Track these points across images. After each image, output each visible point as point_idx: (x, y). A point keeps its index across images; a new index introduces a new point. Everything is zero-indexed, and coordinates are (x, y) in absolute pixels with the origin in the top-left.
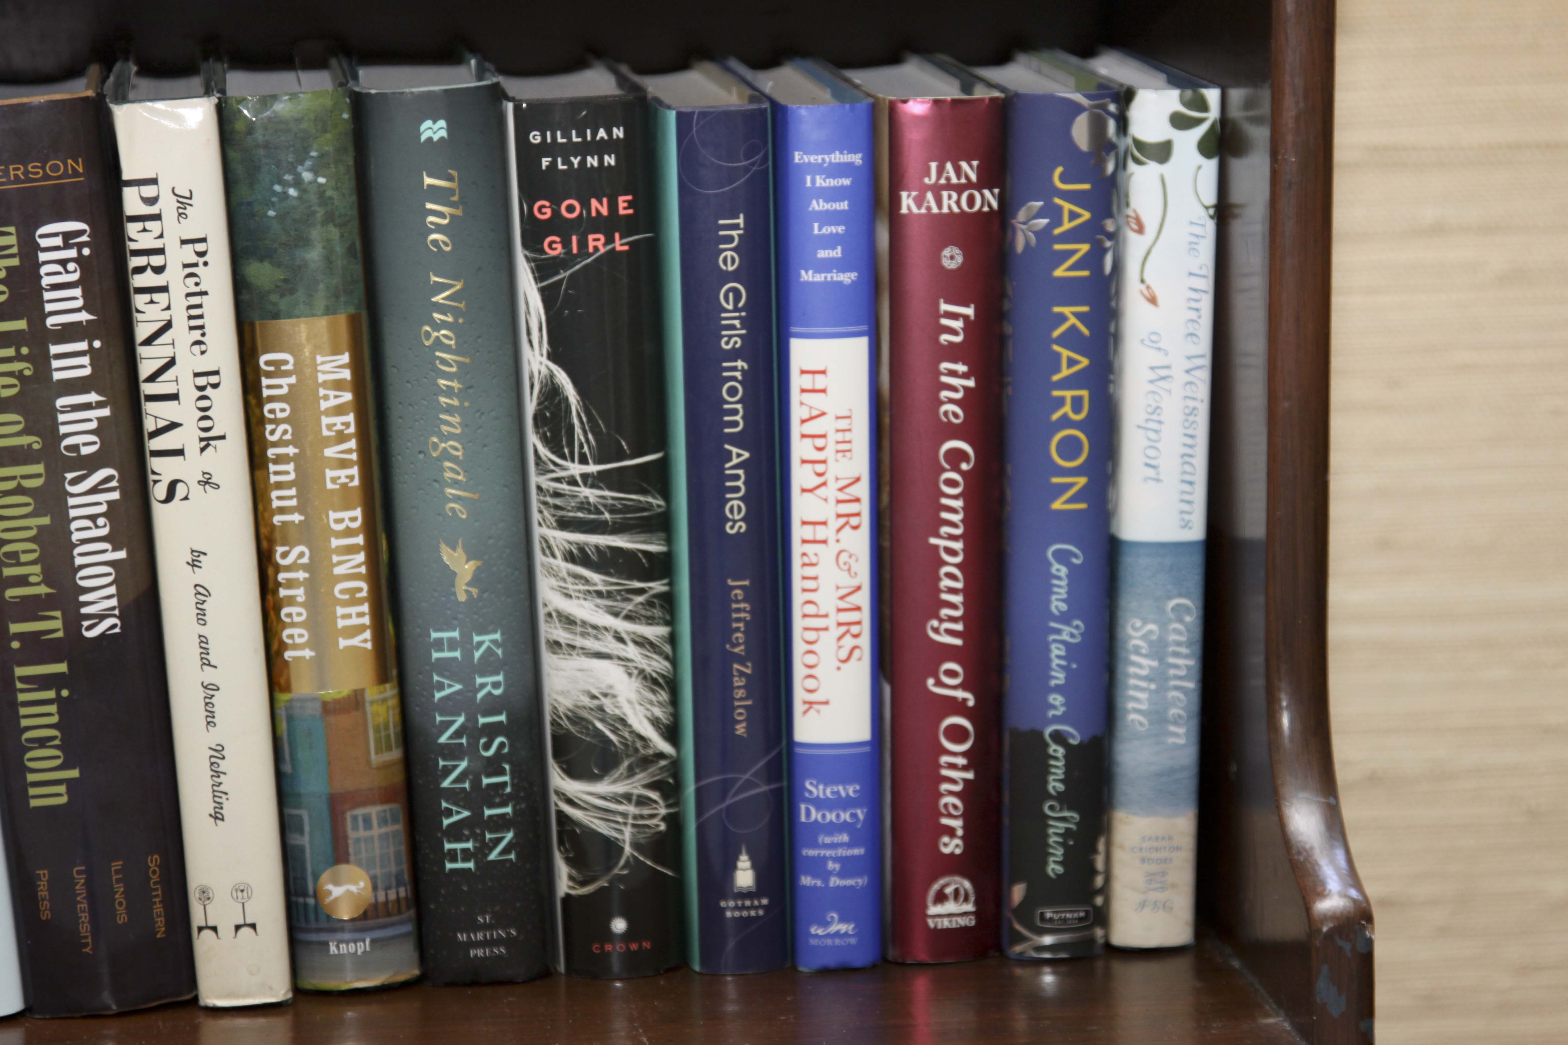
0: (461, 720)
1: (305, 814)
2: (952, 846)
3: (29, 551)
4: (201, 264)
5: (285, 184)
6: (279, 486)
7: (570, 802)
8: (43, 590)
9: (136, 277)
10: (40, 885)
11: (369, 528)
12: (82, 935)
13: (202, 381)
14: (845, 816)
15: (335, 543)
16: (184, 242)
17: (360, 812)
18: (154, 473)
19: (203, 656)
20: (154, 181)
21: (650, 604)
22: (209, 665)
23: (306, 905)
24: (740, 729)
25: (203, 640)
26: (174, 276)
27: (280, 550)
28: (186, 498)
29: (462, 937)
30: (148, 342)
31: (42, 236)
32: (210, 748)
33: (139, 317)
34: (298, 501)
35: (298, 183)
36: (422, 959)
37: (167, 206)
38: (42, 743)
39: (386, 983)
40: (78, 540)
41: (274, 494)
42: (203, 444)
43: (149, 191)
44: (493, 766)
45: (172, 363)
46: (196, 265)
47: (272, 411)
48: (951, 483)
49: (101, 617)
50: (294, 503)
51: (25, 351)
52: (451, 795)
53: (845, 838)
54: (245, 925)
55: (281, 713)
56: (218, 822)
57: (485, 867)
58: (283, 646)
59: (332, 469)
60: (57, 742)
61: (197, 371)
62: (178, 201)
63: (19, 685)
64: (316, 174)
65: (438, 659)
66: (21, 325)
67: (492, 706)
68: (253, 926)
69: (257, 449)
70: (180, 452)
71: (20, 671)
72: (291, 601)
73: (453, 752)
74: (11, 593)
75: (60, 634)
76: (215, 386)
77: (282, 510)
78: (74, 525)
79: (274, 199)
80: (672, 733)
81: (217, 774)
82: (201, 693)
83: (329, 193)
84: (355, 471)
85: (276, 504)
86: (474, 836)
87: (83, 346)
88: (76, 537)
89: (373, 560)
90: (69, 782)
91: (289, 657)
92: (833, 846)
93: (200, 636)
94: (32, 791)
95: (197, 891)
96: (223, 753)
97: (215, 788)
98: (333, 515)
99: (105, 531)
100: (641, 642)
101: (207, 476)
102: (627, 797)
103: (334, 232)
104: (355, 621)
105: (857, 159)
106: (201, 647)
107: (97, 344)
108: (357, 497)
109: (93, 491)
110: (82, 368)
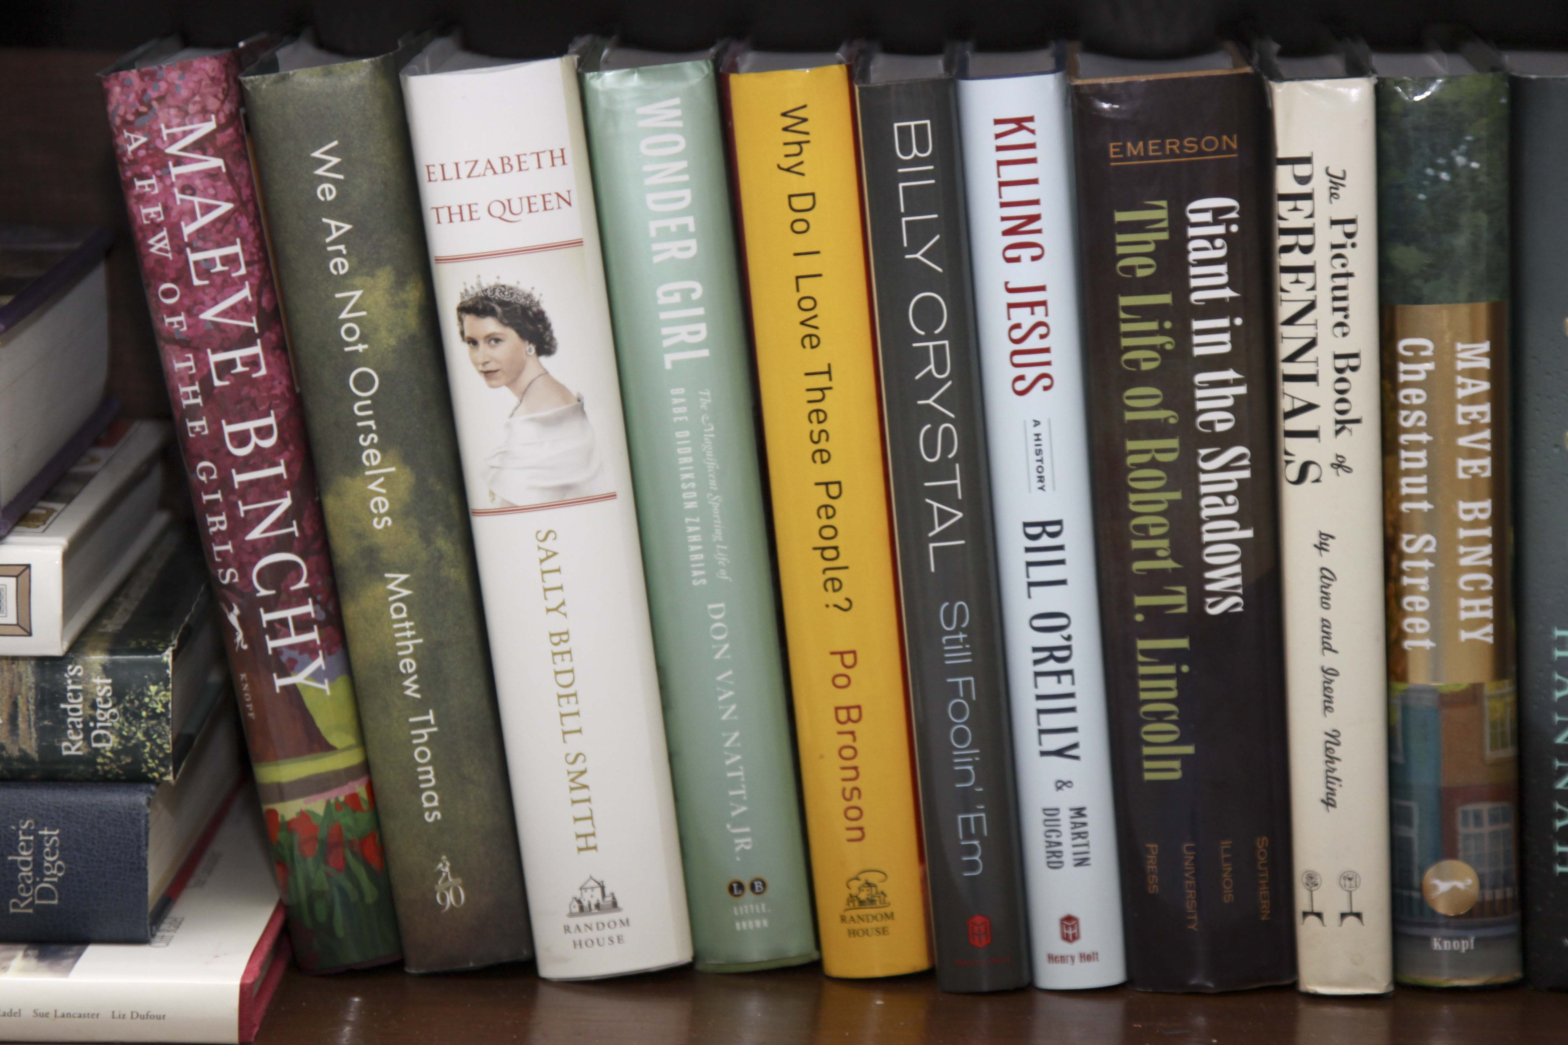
1: (1414, 806)
3: (1158, 525)
4: (1349, 245)
5: (1438, 168)
6: (1409, 473)
8: (1170, 564)
9: (1284, 256)
10: (1149, 859)
11: (1496, 520)
12: (1189, 911)
13: (1341, 363)
15: (1463, 533)
16: (1334, 222)
17: (1471, 808)
18: (1287, 453)
19: (1325, 640)
20: (1307, 160)
22: (1330, 649)
23: (1410, 898)
25: (1325, 624)
26: (1321, 257)
27: (1406, 537)
28: (1317, 481)
30: (1291, 321)
31: (1193, 211)
32: (1327, 734)
33: (1284, 296)
34: (1429, 490)
35: (1451, 167)
36: (1525, 962)
37: (1319, 185)
38: (1159, 717)
39: (1489, 983)
40: (1207, 517)
41: (1404, 481)
42: (1339, 426)
43: (1302, 170)
45: (1312, 344)
46: (1343, 246)
47: (1407, 397)
49: (1224, 595)
50: (1423, 490)
51: (1168, 325)
54: (1352, 914)
55: (1397, 702)
56: (1330, 808)
58: (1403, 635)
59: (1464, 458)
60: (1174, 717)
61: (1338, 352)
62: (1331, 182)
63: (1141, 658)
64: (1470, 159)
65: (1560, 658)
66: (1166, 299)
68: (1358, 915)
69: (1389, 435)
70: (1314, 434)
71: (1142, 644)
72: (1413, 590)
74: (1139, 566)
75: (1184, 610)
76: (1354, 369)
77: (1410, 498)
78: (1204, 502)
79: (1426, 183)
81: (1331, 759)
82: (1320, 677)
83: (1482, 179)
84: (1487, 462)
85: (1405, 491)
87: (1224, 323)
88: (1205, 513)
89: (1498, 555)
90: (1183, 758)
91: (1409, 647)
93: (1323, 620)
94: (1147, 765)
95: (1305, 876)
96: (1339, 739)
97: (1329, 774)
98: (1463, 505)
99: (1233, 510)
101: (1340, 459)
103: (1483, 219)
104: (1478, 614)
106: (1323, 631)
107: (1238, 321)
108: (1485, 489)
109: (1225, 468)
110: (1222, 344)
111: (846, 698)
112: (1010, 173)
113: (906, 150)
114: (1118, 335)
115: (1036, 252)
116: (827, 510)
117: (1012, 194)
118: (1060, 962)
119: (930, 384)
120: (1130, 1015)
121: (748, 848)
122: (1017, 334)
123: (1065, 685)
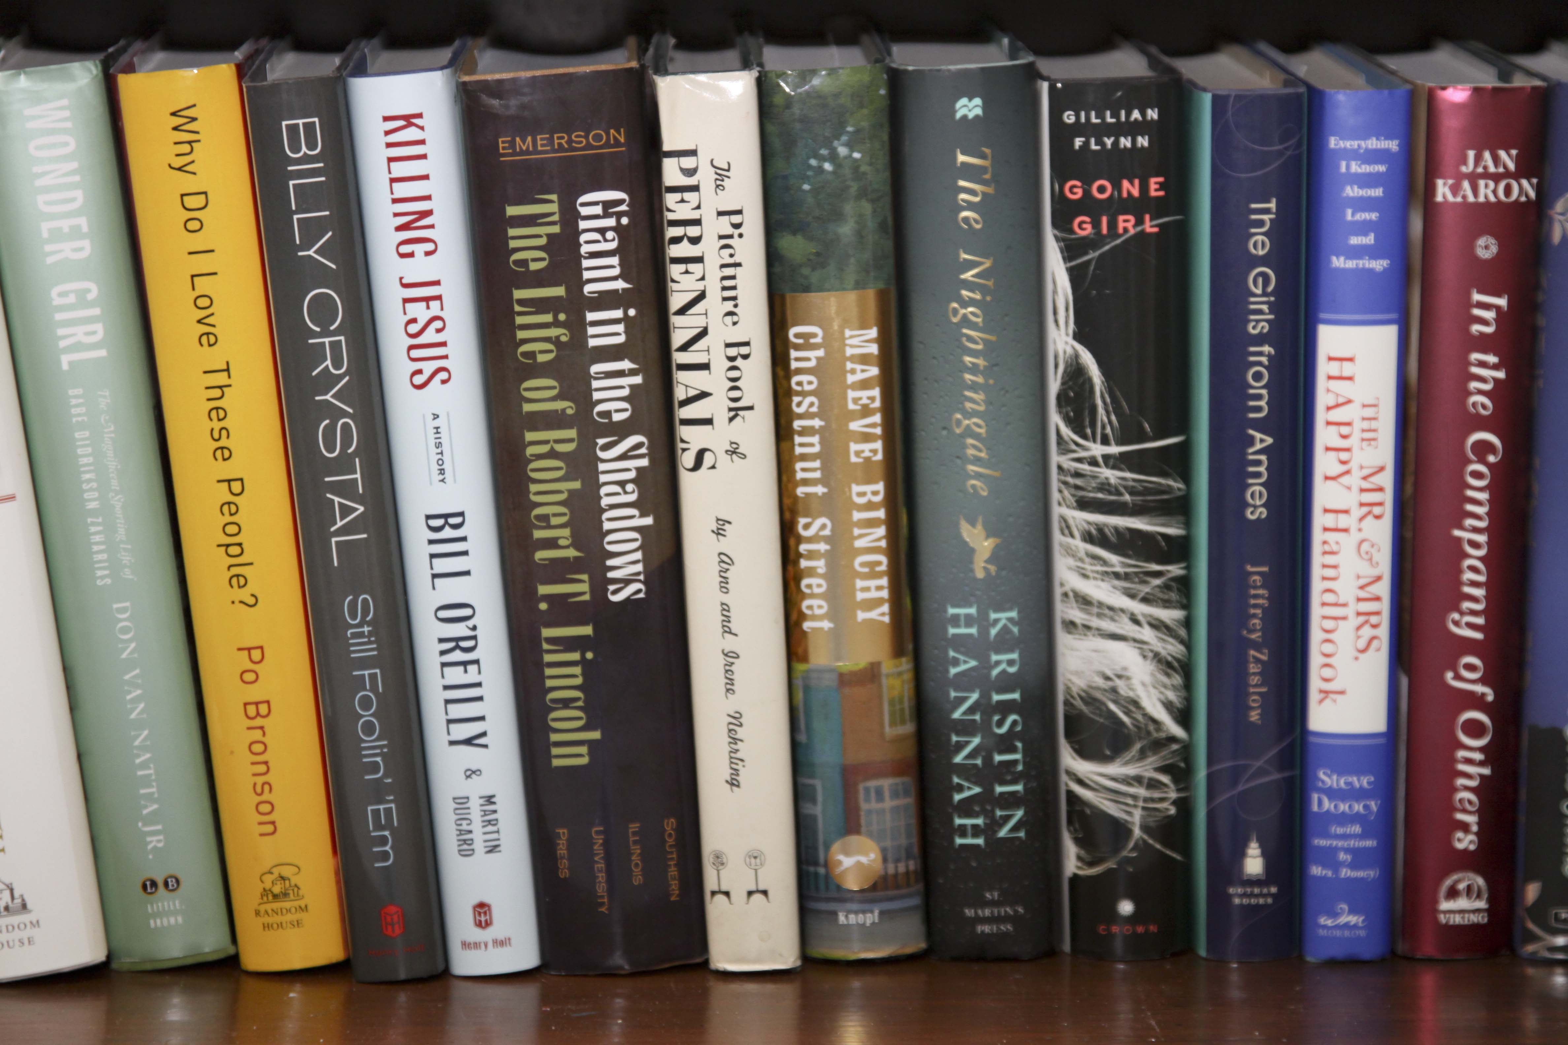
0: (975, 696)
1: (818, 784)
2: (1465, 842)
3: (559, 515)
4: (736, 236)
5: (821, 159)
6: (804, 457)
7: (1081, 782)
8: (572, 553)
9: (672, 246)
10: (559, 844)
11: (890, 502)
12: (599, 894)
13: (733, 352)
14: (1358, 807)
15: (857, 516)
16: (720, 214)
17: (873, 784)
18: (683, 441)
19: (725, 624)
20: (693, 153)
21: (1166, 587)
22: (730, 633)
23: (816, 874)
24: (1254, 716)
25: (725, 608)
26: (709, 247)
27: (802, 521)
28: (713, 467)
29: (969, 912)
30: (682, 311)
31: (583, 205)
32: (729, 716)
33: (674, 286)
34: (822, 473)
35: (833, 157)
36: (930, 933)
37: (705, 177)
38: (566, 703)
39: (893, 955)
40: (607, 505)
41: (799, 466)
42: (732, 414)
43: (688, 162)
44: (1005, 744)
45: (704, 333)
46: (731, 237)
47: (799, 384)
48: (1477, 475)
49: (627, 582)
50: (817, 475)
51: (562, 317)
52: (964, 771)
53: (1357, 829)
54: (758, 891)
55: (798, 683)
56: (734, 788)
57: (994, 843)
58: (802, 617)
59: (856, 442)
60: (580, 703)
61: (729, 341)
62: (716, 173)
63: (545, 646)
64: (852, 150)
65: (954, 635)
66: (559, 291)
67: (1006, 683)
68: (765, 893)
69: (783, 421)
70: (708, 422)
71: (547, 632)
72: (811, 572)
73: (966, 728)
74: (541, 555)
75: (587, 597)
76: (745, 357)
77: (805, 482)
78: (604, 490)
79: (810, 173)
80: (1184, 717)
81: (735, 740)
82: (721, 660)
83: (864, 168)
84: (878, 445)
85: (800, 475)
86: (984, 813)
87: (618, 314)
88: (605, 502)
89: (893, 535)
90: (590, 743)
91: (808, 628)
92: (1344, 837)
93: (722, 604)
94: (555, 751)
95: (712, 856)
96: (740, 720)
97: (733, 755)
98: (856, 488)
99: (633, 498)
100: (1157, 625)
101: (735, 446)
102: (1138, 780)
103: (867, 207)
104: (874, 594)
105: (1393, 145)
106: (723, 615)
107: (632, 312)
108: (879, 471)
109: (623, 457)
110: (617, 335)
111: (254, 693)
112: (400, 169)
113: (296, 148)
114: (513, 328)
115: (430, 247)
116: (230, 507)
117: (403, 190)
118: (473, 949)
119: (328, 380)
120: (545, 998)
121: (160, 845)
122: (413, 329)
123: (472, 675)
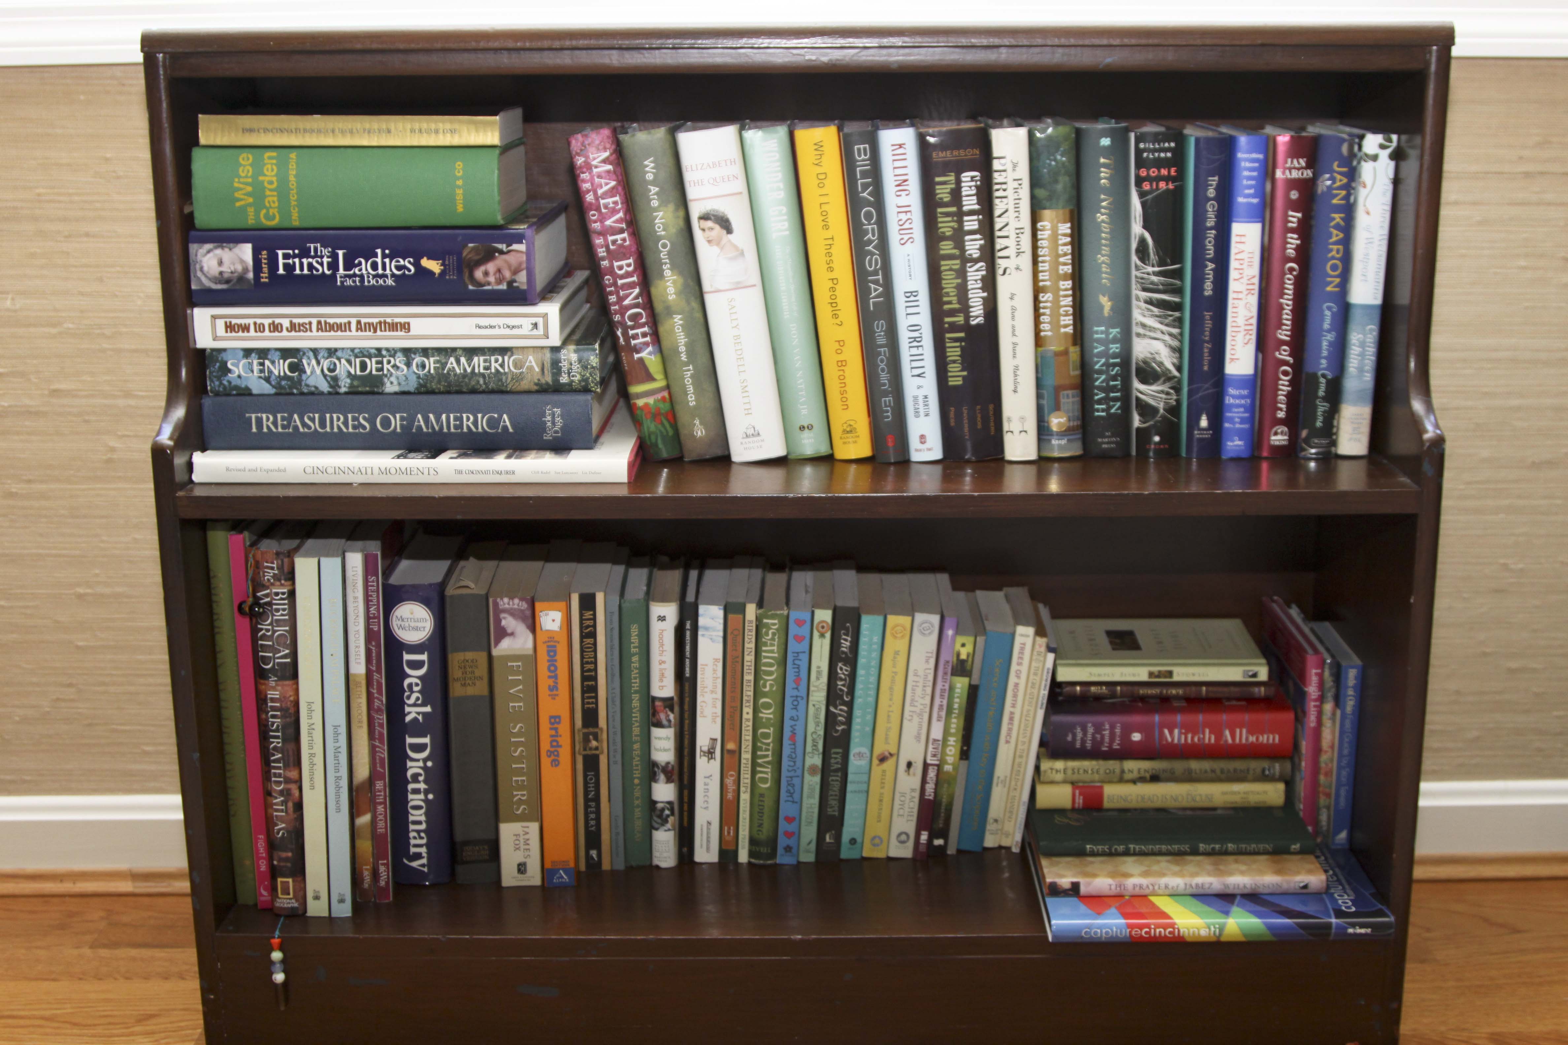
0: (1103, 360)
1: (1045, 392)
2: (1281, 415)
3: (953, 292)
4: (1019, 188)
5: (1051, 160)
6: (1042, 272)
7: (1141, 393)
8: (957, 306)
9: (996, 192)
10: (951, 413)
11: (1073, 288)
12: (965, 432)
13: (1018, 231)
14: (1243, 402)
16: (1014, 180)
17: (1065, 392)
18: (999, 265)
19: (1013, 332)
20: (1004, 158)
21: (1174, 320)
22: (1015, 336)
23: (1044, 426)
24: (1206, 368)
25: (1013, 327)
26: (1010, 193)
27: (1041, 295)
28: (1010, 274)
29: (1100, 440)
30: (999, 216)
31: (964, 177)
32: (1014, 366)
33: (997, 207)
34: (1050, 277)
35: (1055, 160)
36: (1084, 448)
37: (1009, 167)
38: (954, 362)
39: (1072, 456)
41: (1041, 274)
42: (1017, 254)
43: (1002, 161)
44: (1114, 378)
45: (1007, 225)
47: (1041, 244)
48: (1289, 279)
49: (977, 317)
50: (1047, 278)
51: (955, 219)
52: (1099, 388)
53: (1242, 410)
55: (1039, 356)
56: (1015, 393)
57: (1110, 415)
58: (1041, 331)
59: (1062, 266)
60: (959, 362)
61: (1017, 227)
62: (1013, 165)
63: (947, 341)
64: (1062, 157)
65: (1096, 338)
66: (954, 209)
67: (1115, 356)
69: (1035, 258)
70: (1008, 257)
71: (948, 335)
72: (1044, 314)
73: (1100, 372)
74: (946, 307)
75: (962, 323)
76: (1022, 233)
77: (1043, 281)
78: (969, 283)
79: (1047, 166)
80: (1179, 368)
81: (1016, 375)
82: (1011, 346)
83: (1067, 164)
84: (1070, 267)
85: (1041, 278)
86: (1107, 404)
87: (975, 218)
88: (970, 287)
89: (1074, 301)
90: (963, 376)
91: (1043, 335)
92: (1238, 413)
93: (1012, 325)
94: (950, 379)
96: (1019, 368)
97: (1014, 381)
98: (1062, 283)
99: (980, 286)
100: (1171, 335)
101: (1018, 266)
102: (1162, 392)
103: (1067, 179)
104: (1067, 322)
105: (1261, 156)
106: (1013, 329)
107: (981, 217)
108: (1070, 277)
109: (977, 271)
110: (975, 226)
111: (841, 358)
112: (897, 164)
113: (860, 156)
114: (937, 223)
115: (907, 192)
116: (833, 289)
117: (898, 172)
118: (918, 452)
119: (870, 242)
120: (945, 469)
121: (806, 413)
122: (901, 223)
123: (920, 351)
